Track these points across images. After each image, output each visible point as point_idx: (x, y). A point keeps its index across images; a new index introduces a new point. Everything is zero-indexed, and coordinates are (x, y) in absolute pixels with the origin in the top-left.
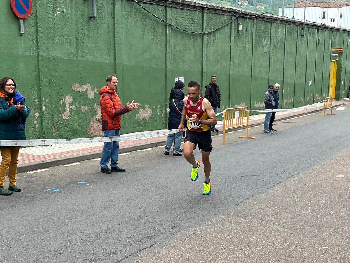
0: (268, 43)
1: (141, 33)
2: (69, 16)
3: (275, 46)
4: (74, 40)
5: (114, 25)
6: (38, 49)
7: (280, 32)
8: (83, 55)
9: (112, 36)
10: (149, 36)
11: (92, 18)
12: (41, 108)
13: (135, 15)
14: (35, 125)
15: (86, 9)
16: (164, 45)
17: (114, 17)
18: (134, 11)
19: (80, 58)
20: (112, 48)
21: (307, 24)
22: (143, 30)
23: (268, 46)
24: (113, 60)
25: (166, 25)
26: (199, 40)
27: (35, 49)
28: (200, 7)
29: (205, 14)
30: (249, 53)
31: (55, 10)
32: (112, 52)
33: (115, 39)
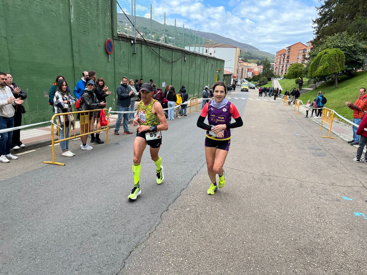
0: (195, 66)
1: (151, 61)
2: (125, 52)
3: (197, 68)
4: (127, 64)
5: (142, 57)
6: (115, 68)
7: (199, 60)
8: (130, 71)
9: (141, 62)
10: (154, 62)
11: (134, 54)
12: (116, 97)
13: (149, 52)
14: (113, 104)
15: (132, 49)
16: (159, 67)
17: (141, 53)
18: (148, 50)
19: (129, 73)
20: (141, 68)
21: (209, 57)
22: (152, 59)
23: (195, 67)
24: (141, 74)
25: (160, 57)
26: (171, 64)
27: (114, 68)
28: (172, 48)
29: (173, 52)
30: (188, 70)
31: (121, 50)
32: (141, 70)
33: (142, 64)
